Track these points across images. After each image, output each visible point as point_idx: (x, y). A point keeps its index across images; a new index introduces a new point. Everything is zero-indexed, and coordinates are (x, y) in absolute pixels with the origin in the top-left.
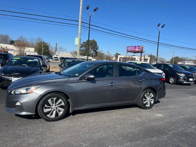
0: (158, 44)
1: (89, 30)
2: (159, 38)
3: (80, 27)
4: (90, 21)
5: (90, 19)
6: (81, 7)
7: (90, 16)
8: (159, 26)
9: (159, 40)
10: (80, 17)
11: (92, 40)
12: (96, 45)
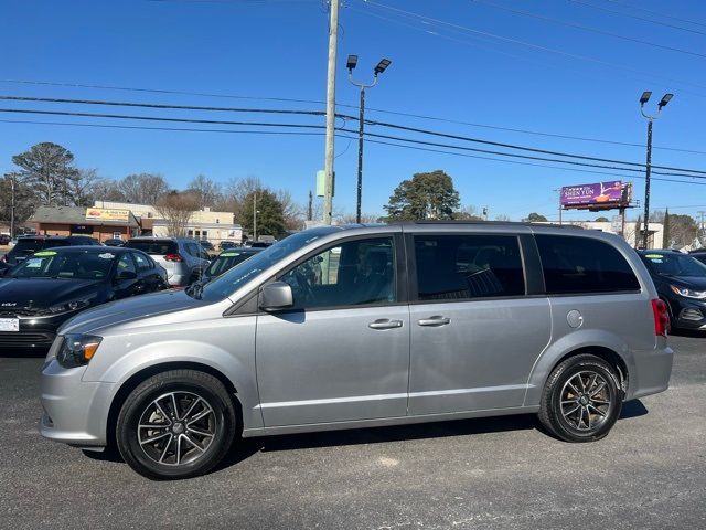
0: (648, 172)
1: (361, 141)
2: (649, 150)
3: (329, 132)
4: (362, 108)
5: (362, 102)
6: (331, 65)
7: (363, 93)
8: (644, 100)
9: (649, 155)
10: (329, 98)
11: (434, 174)
12: (451, 191)
